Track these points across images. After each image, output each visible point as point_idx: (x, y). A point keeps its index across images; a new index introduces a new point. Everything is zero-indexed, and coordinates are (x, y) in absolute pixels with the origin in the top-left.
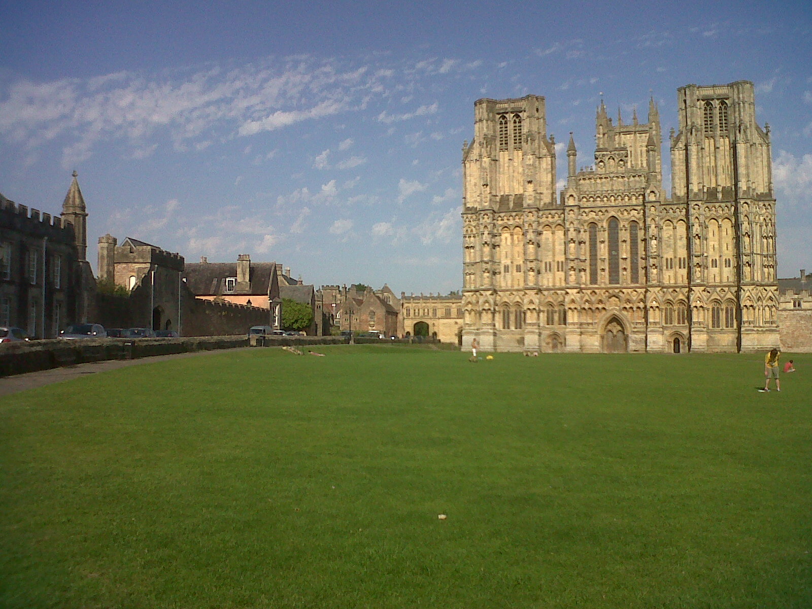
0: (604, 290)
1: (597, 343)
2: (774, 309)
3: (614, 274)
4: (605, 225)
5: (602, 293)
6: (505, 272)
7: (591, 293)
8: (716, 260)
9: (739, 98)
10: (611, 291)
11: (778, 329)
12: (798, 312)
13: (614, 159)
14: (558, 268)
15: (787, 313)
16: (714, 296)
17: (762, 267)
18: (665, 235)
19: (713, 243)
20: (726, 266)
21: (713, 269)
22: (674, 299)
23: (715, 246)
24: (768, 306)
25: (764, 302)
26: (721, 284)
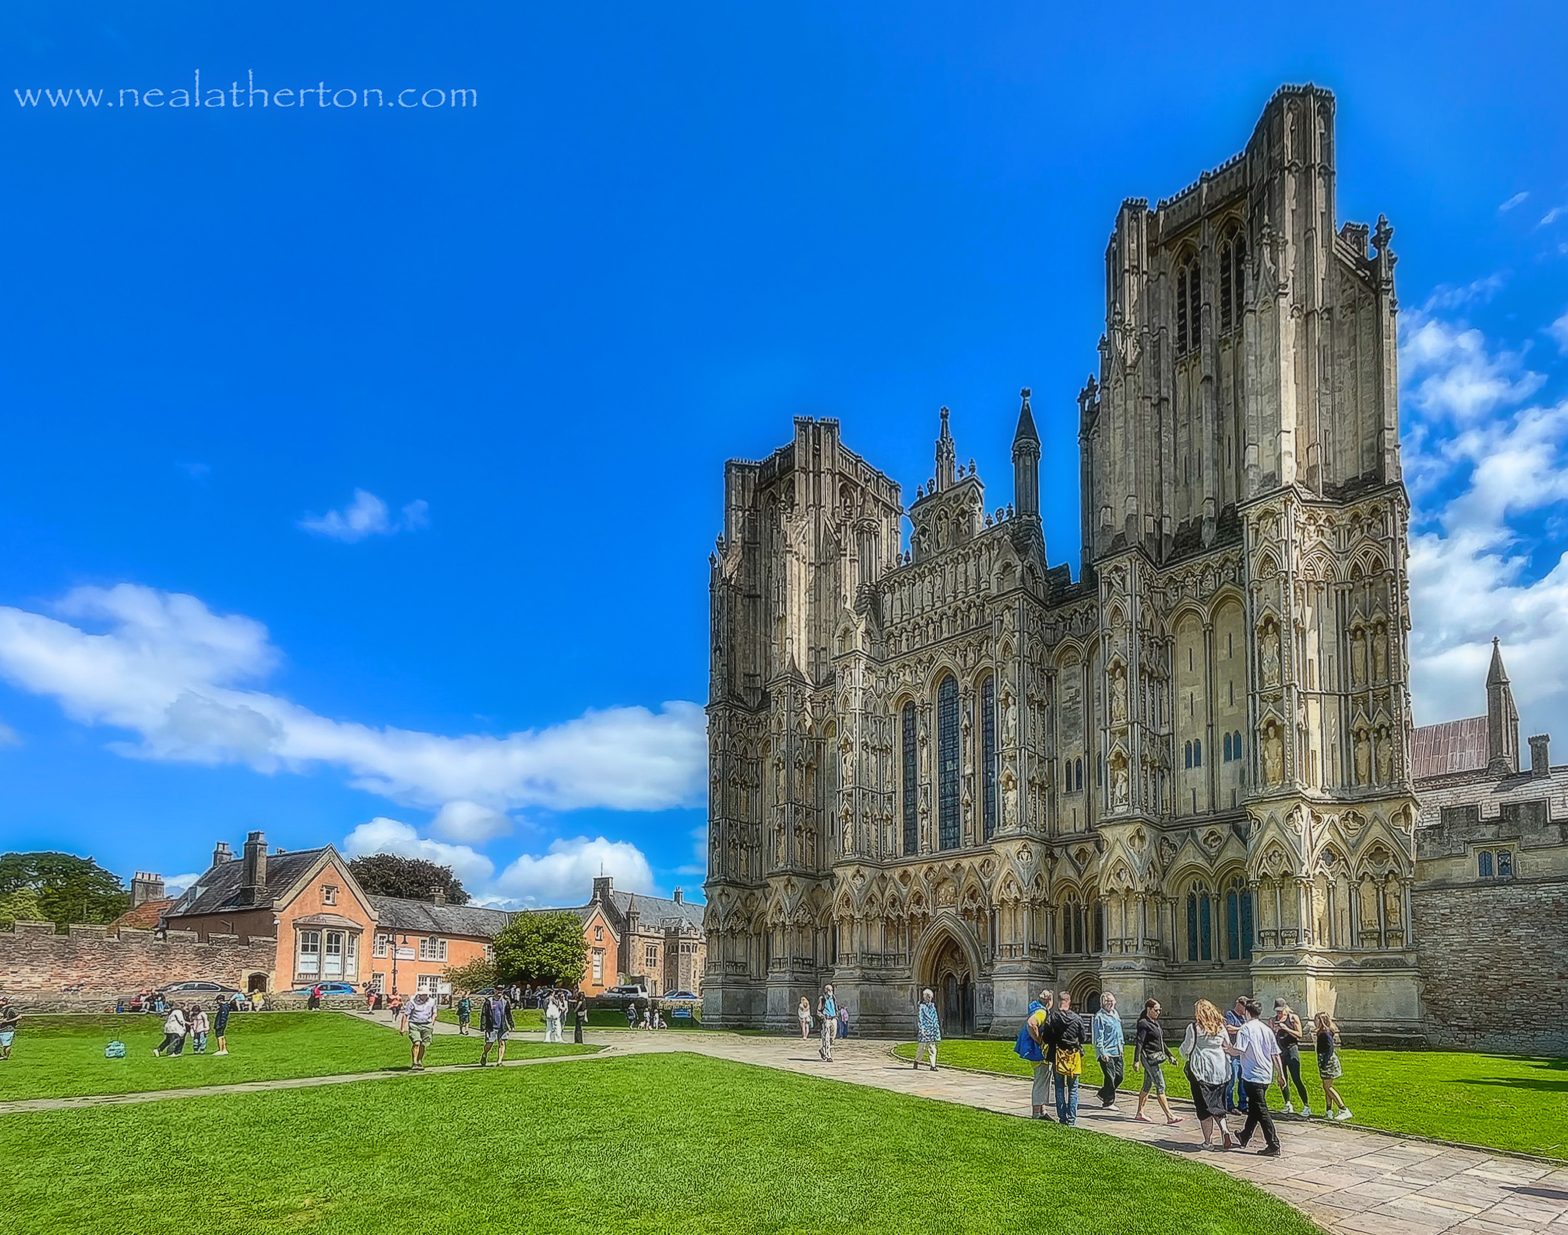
3: (950, 822)
4: (928, 692)
5: (921, 875)
8: (1198, 742)
10: (937, 867)
11: (1412, 960)
15: (1453, 900)
16: (1189, 856)
17: (1348, 737)
18: (1063, 695)
19: (1189, 690)
20: (1227, 758)
21: (1189, 771)
22: (1080, 876)
23: (1196, 699)
24: (1372, 878)
25: (1353, 862)
26: (1212, 816)
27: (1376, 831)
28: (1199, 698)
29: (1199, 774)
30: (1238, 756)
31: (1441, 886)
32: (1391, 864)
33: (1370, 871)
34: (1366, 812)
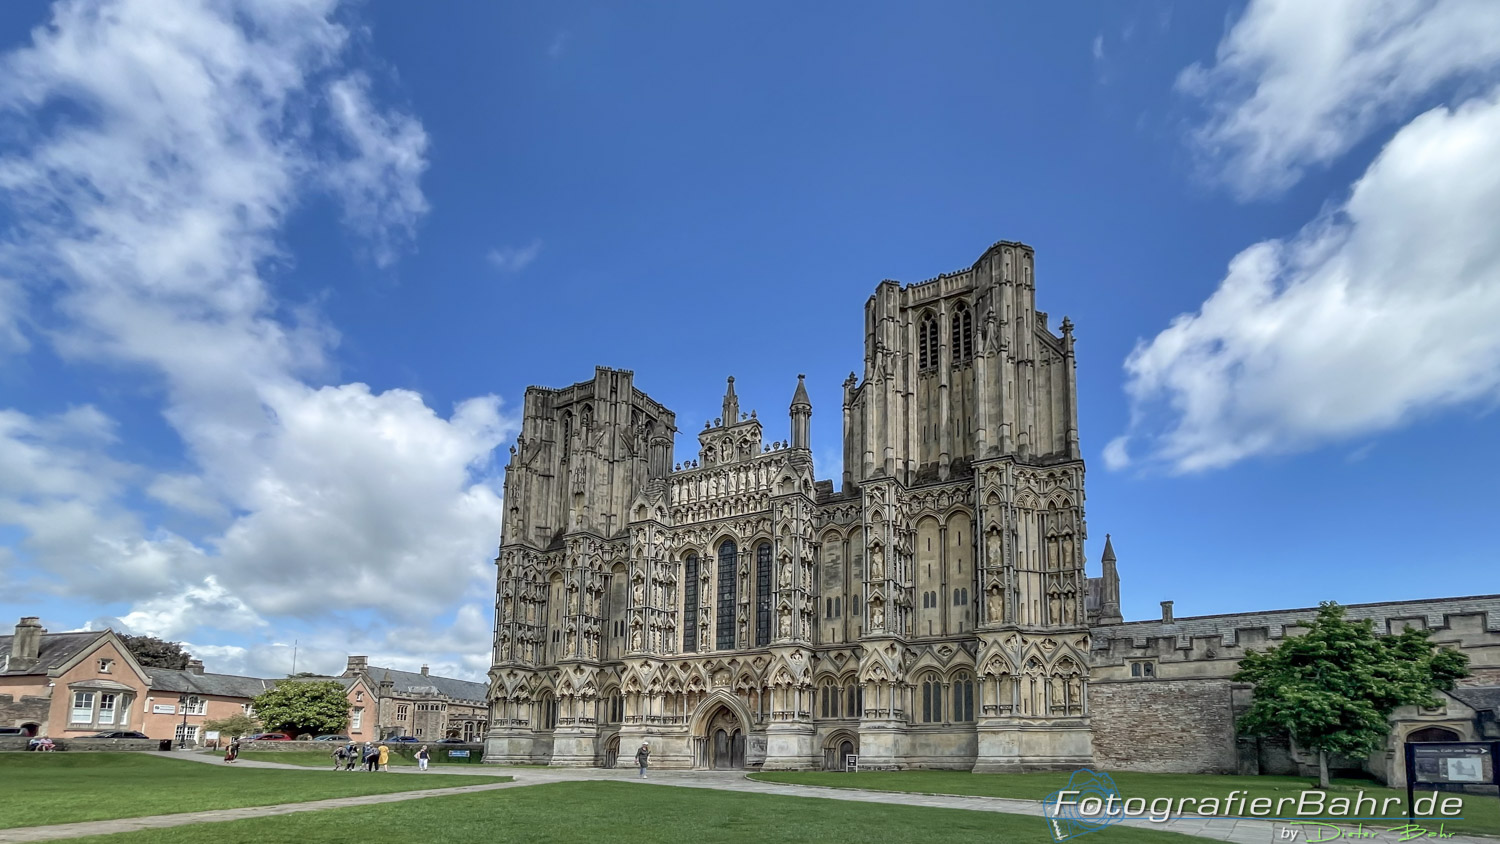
4: (712, 551)
8: (934, 593)
11: (1087, 722)
12: (1146, 684)
15: (1114, 689)
16: (926, 660)
17: (1045, 597)
18: (826, 558)
19: (928, 562)
20: (956, 603)
21: (927, 610)
22: (839, 670)
23: (932, 567)
24: (1061, 676)
25: (1048, 667)
26: (944, 637)
27: (1064, 651)
28: (935, 567)
29: (934, 613)
30: (964, 602)
31: (1108, 682)
32: (1074, 669)
33: (1060, 671)
34: (1059, 640)
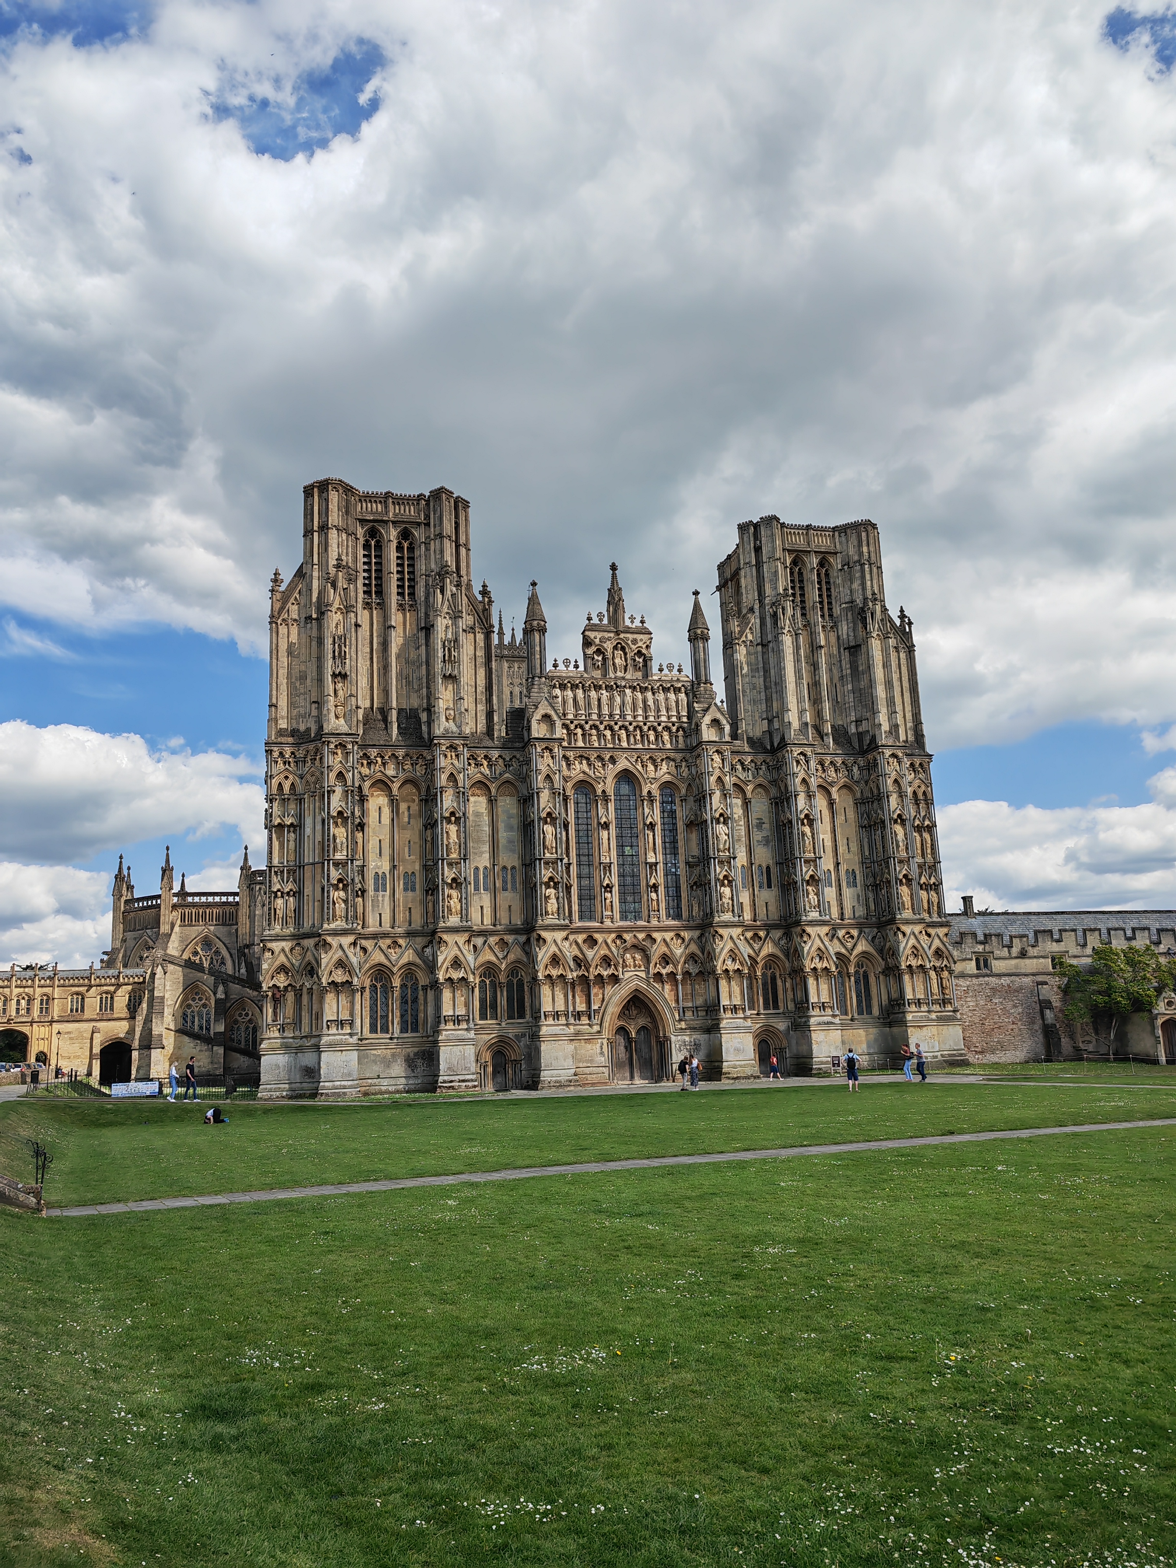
0: (613, 936)
1: (602, 1060)
2: (945, 974)
3: (630, 898)
4: (610, 786)
5: (609, 941)
6: (376, 890)
7: (585, 941)
8: (829, 871)
9: (861, 554)
10: (627, 937)
11: (956, 1015)
12: (986, 979)
13: (623, 649)
14: (505, 882)
15: (968, 983)
22: (757, 954)
23: (825, 842)
24: (935, 968)
26: (845, 921)
27: (937, 943)
28: (828, 843)
32: (945, 962)
33: (935, 963)
34: (932, 932)
